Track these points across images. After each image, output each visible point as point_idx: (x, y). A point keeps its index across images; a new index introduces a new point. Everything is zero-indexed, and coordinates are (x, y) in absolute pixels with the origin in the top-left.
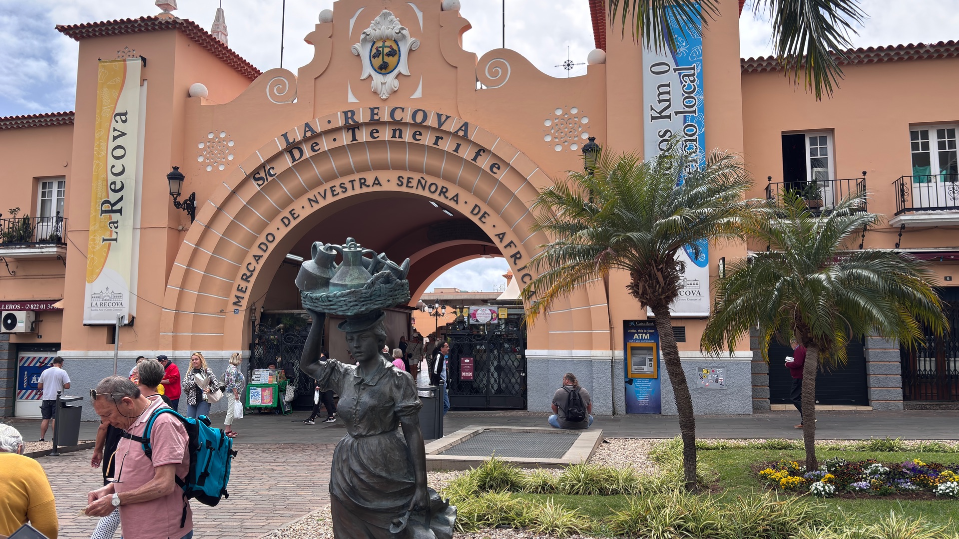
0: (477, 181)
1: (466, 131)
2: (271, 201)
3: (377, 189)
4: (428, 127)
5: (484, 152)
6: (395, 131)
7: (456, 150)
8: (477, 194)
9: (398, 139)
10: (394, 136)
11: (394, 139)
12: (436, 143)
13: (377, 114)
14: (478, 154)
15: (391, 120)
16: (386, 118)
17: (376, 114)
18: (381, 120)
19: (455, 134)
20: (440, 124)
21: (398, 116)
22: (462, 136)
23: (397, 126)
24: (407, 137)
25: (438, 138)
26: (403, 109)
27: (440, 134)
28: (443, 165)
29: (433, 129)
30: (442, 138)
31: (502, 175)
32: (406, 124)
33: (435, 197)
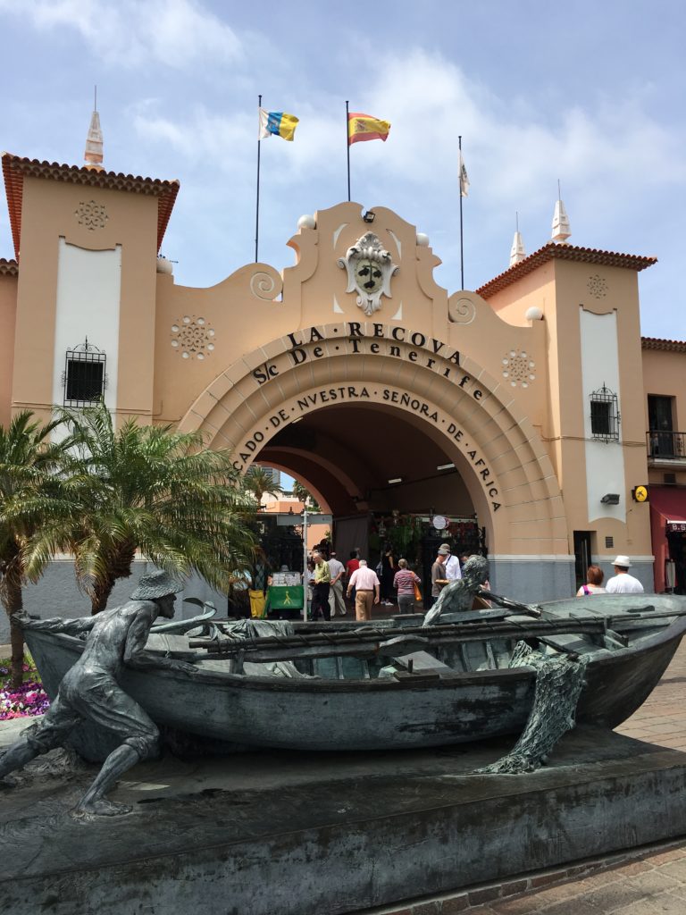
0: (457, 404)
1: (457, 359)
2: (266, 399)
3: (364, 399)
4: (424, 351)
5: (469, 379)
6: (393, 349)
7: (446, 374)
8: (454, 415)
9: (395, 357)
10: (392, 353)
11: (392, 356)
12: (429, 365)
13: (381, 331)
14: (464, 380)
15: (393, 339)
16: (389, 335)
18: (384, 337)
19: (447, 361)
20: (436, 350)
21: (400, 335)
22: (453, 362)
23: (396, 345)
24: (404, 356)
25: (431, 362)
27: (434, 357)
28: (430, 386)
29: (428, 352)
30: (435, 362)
31: (483, 402)
32: (405, 344)
33: (417, 413)
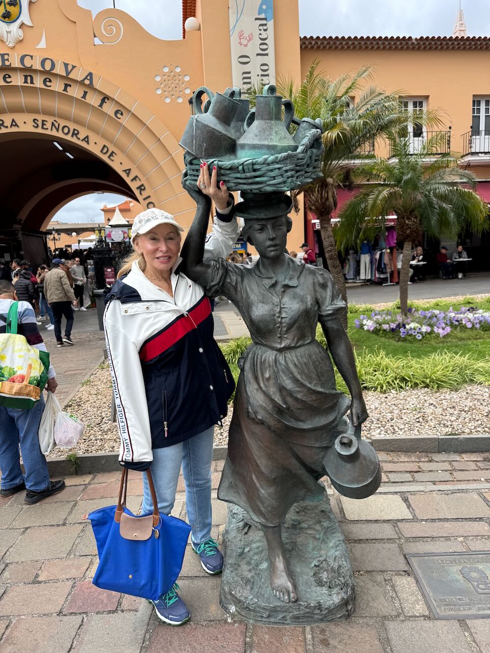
0: (103, 125)
1: (91, 80)
3: (14, 129)
4: (56, 75)
5: (108, 99)
6: (26, 77)
7: (84, 97)
8: (104, 136)
9: (29, 85)
10: (26, 82)
11: (26, 85)
12: (65, 90)
13: (8, 60)
14: (103, 101)
15: (22, 67)
16: (16, 64)
17: (6, 60)
18: (13, 66)
19: (82, 83)
20: (68, 73)
21: (28, 63)
22: (88, 84)
23: (28, 72)
24: (38, 82)
25: (66, 86)
26: (32, 57)
27: (68, 82)
28: (73, 110)
29: (61, 76)
30: (70, 86)
31: (125, 120)
32: (36, 71)
33: (69, 138)
